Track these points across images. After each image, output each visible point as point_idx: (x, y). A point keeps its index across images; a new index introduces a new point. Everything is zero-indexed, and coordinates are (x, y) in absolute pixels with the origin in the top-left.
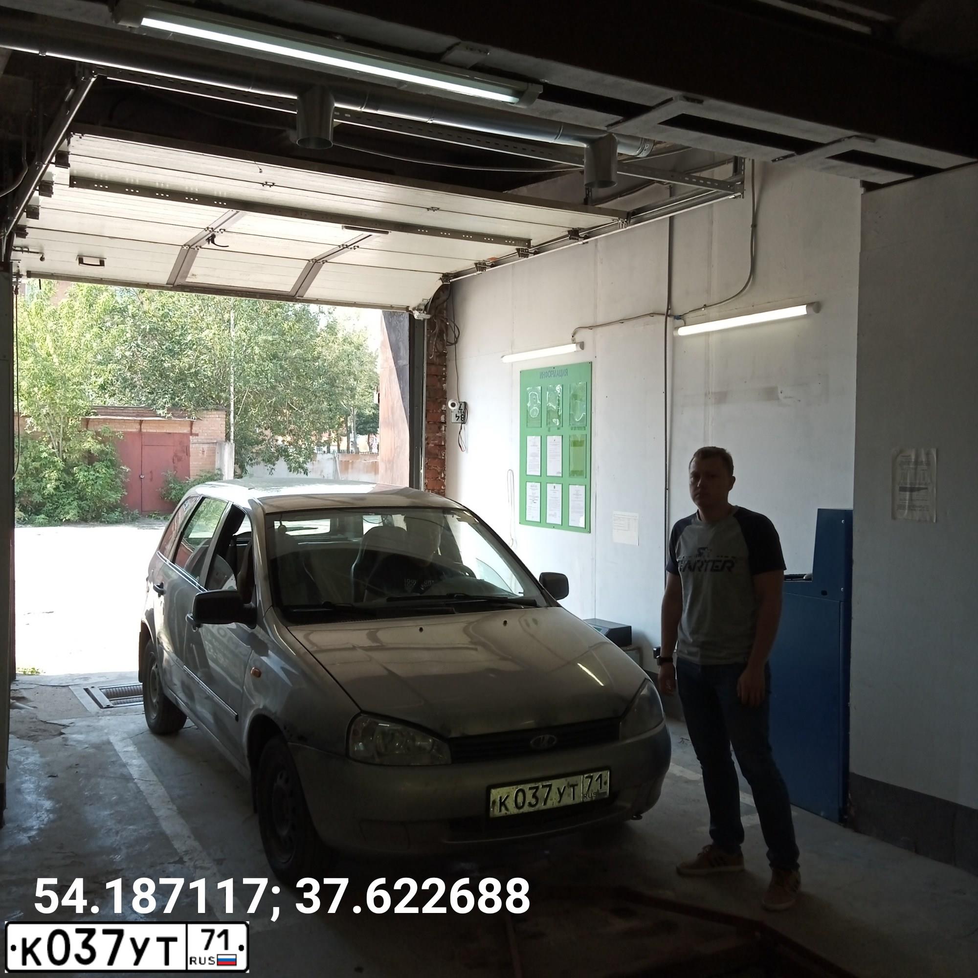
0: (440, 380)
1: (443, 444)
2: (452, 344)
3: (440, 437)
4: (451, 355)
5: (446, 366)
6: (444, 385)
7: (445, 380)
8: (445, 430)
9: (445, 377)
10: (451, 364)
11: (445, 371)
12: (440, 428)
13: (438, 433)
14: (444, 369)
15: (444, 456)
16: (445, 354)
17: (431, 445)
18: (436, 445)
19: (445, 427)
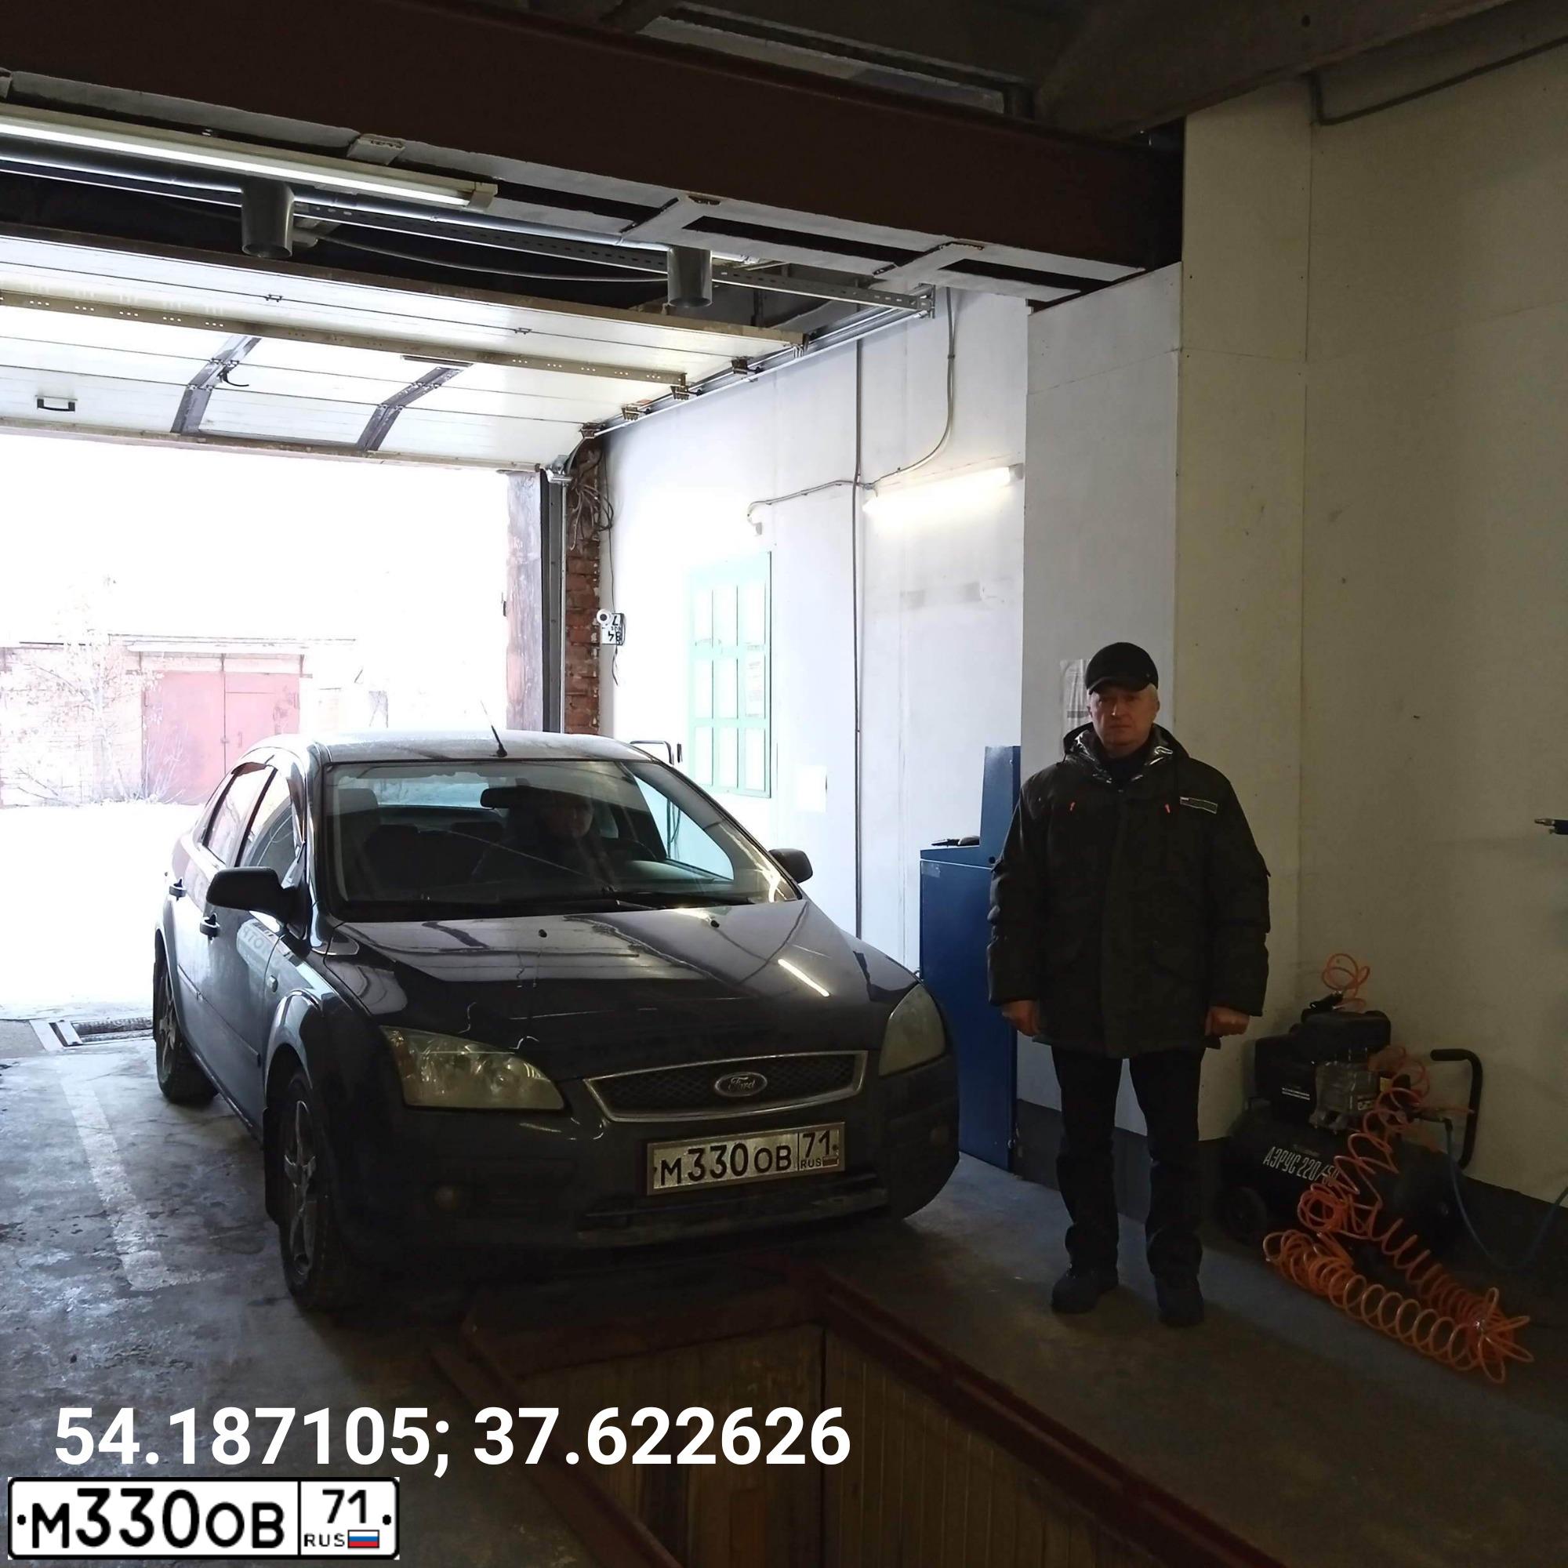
0: (589, 582)
1: (595, 675)
2: (605, 529)
3: (590, 665)
4: (605, 546)
5: (598, 561)
6: (595, 589)
7: (598, 582)
8: (598, 656)
9: (597, 576)
10: (605, 558)
11: (597, 569)
12: (590, 652)
13: (586, 659)
14: (595, 565)
15: (597, 694)
16: (598, 544)
17: (577, 677)
18: (584, 677)
19: (598, 650)
